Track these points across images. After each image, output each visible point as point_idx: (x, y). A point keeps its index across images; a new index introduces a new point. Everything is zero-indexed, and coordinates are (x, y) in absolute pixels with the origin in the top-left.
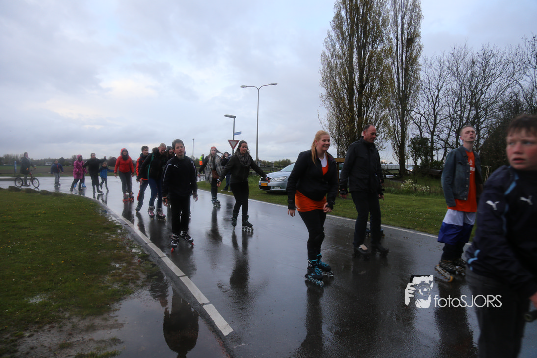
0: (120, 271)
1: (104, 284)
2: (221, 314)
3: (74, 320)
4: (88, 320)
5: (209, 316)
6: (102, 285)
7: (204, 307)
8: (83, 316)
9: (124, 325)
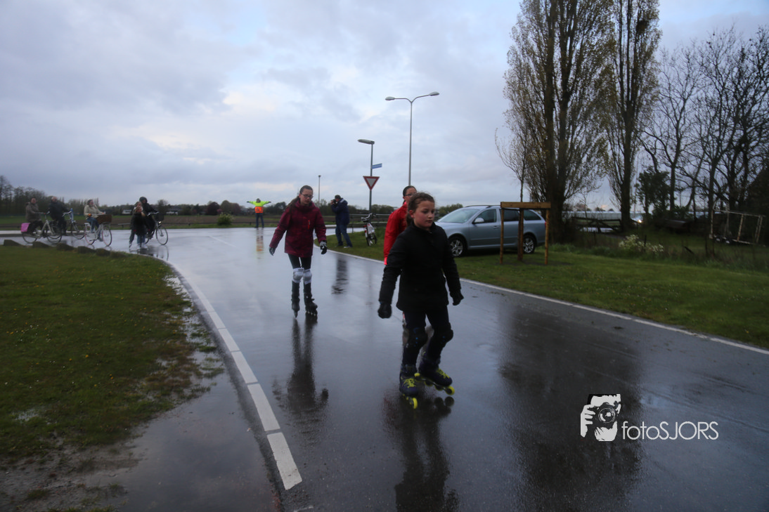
0: (165, 373)
1: (134, 392)
2: (291, 451)
3: (65, 452)
4: (88, 452)
5: (272, 453)
6: (131, 394)
7: (269, 437)
8: (83, 444)
9: (140, 462)
